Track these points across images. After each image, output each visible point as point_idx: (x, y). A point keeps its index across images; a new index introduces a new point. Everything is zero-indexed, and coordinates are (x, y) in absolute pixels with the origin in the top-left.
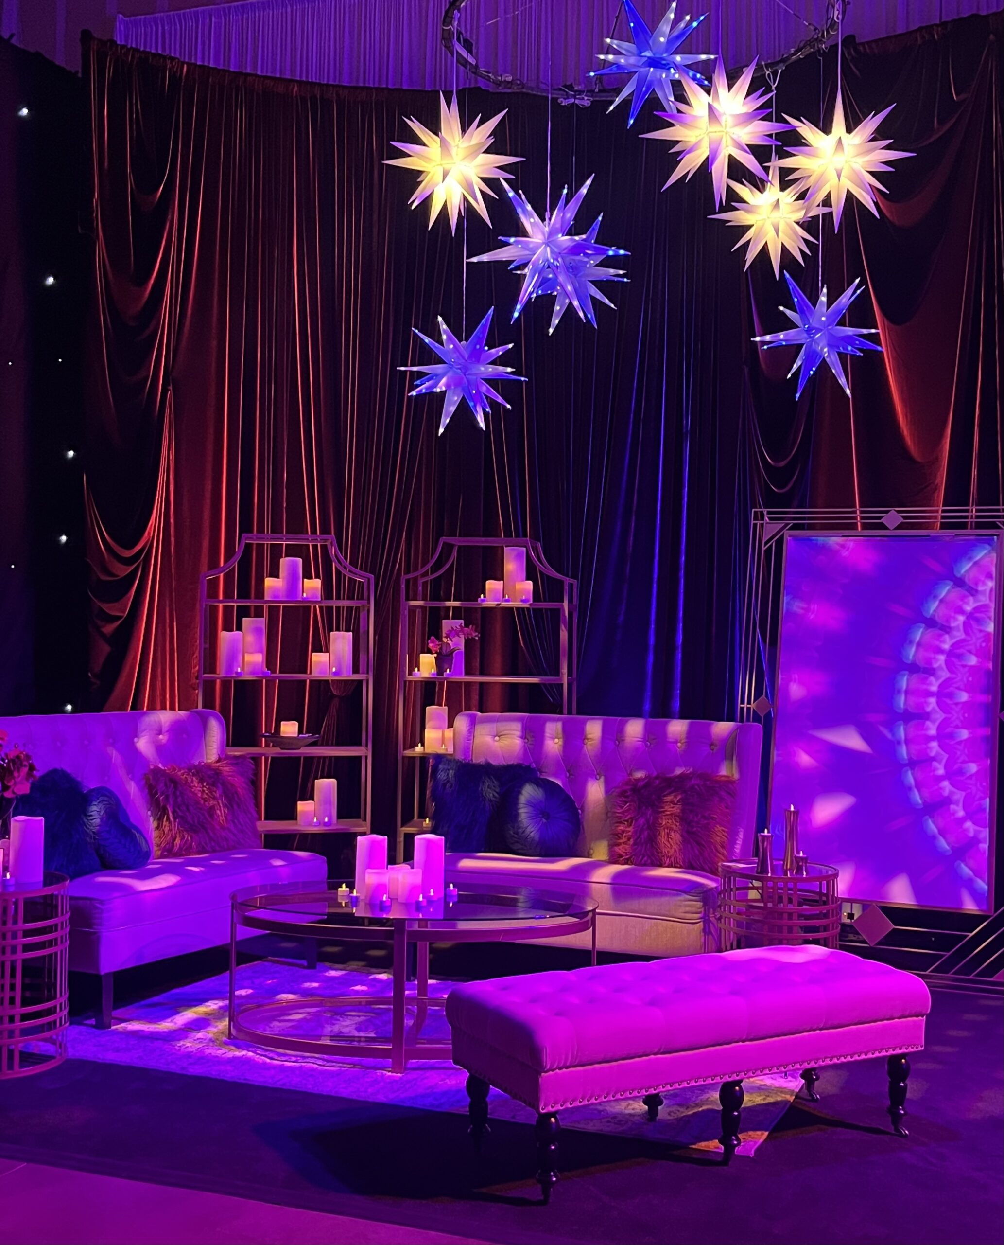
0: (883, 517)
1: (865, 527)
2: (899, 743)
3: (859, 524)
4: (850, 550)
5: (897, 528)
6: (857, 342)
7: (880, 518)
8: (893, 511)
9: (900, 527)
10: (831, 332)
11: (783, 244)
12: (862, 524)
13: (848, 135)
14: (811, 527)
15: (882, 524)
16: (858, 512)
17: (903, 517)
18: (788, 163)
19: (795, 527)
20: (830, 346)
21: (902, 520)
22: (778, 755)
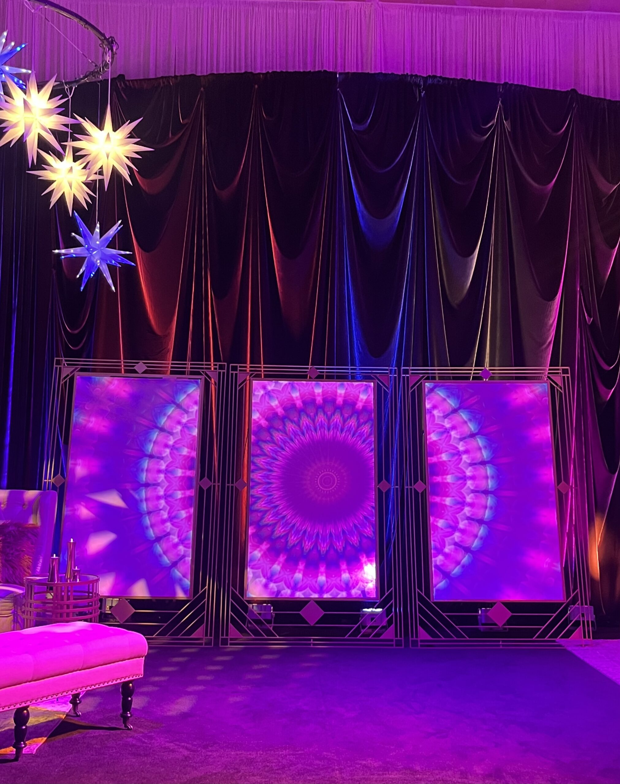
0: (135, 366)
1: (126, 371)
2: (141, 501)
3: (123, 369)
4: (115, 386)
5: (144, 373)
6: (119, 259)
7: (133, 366)
8: (141, 363)
9: (145, 372)
10: (103, 251)
11: (74, 195)
12: (125, 370)
13: (114, 132)
14: (94, 370)
15: (134, 370)
16: (122, 362)
17: (147, 366)
18: (77, 144)
19: (82, 370)
20: (102, 259)
21: (146, 368)
22: (67, 511)
